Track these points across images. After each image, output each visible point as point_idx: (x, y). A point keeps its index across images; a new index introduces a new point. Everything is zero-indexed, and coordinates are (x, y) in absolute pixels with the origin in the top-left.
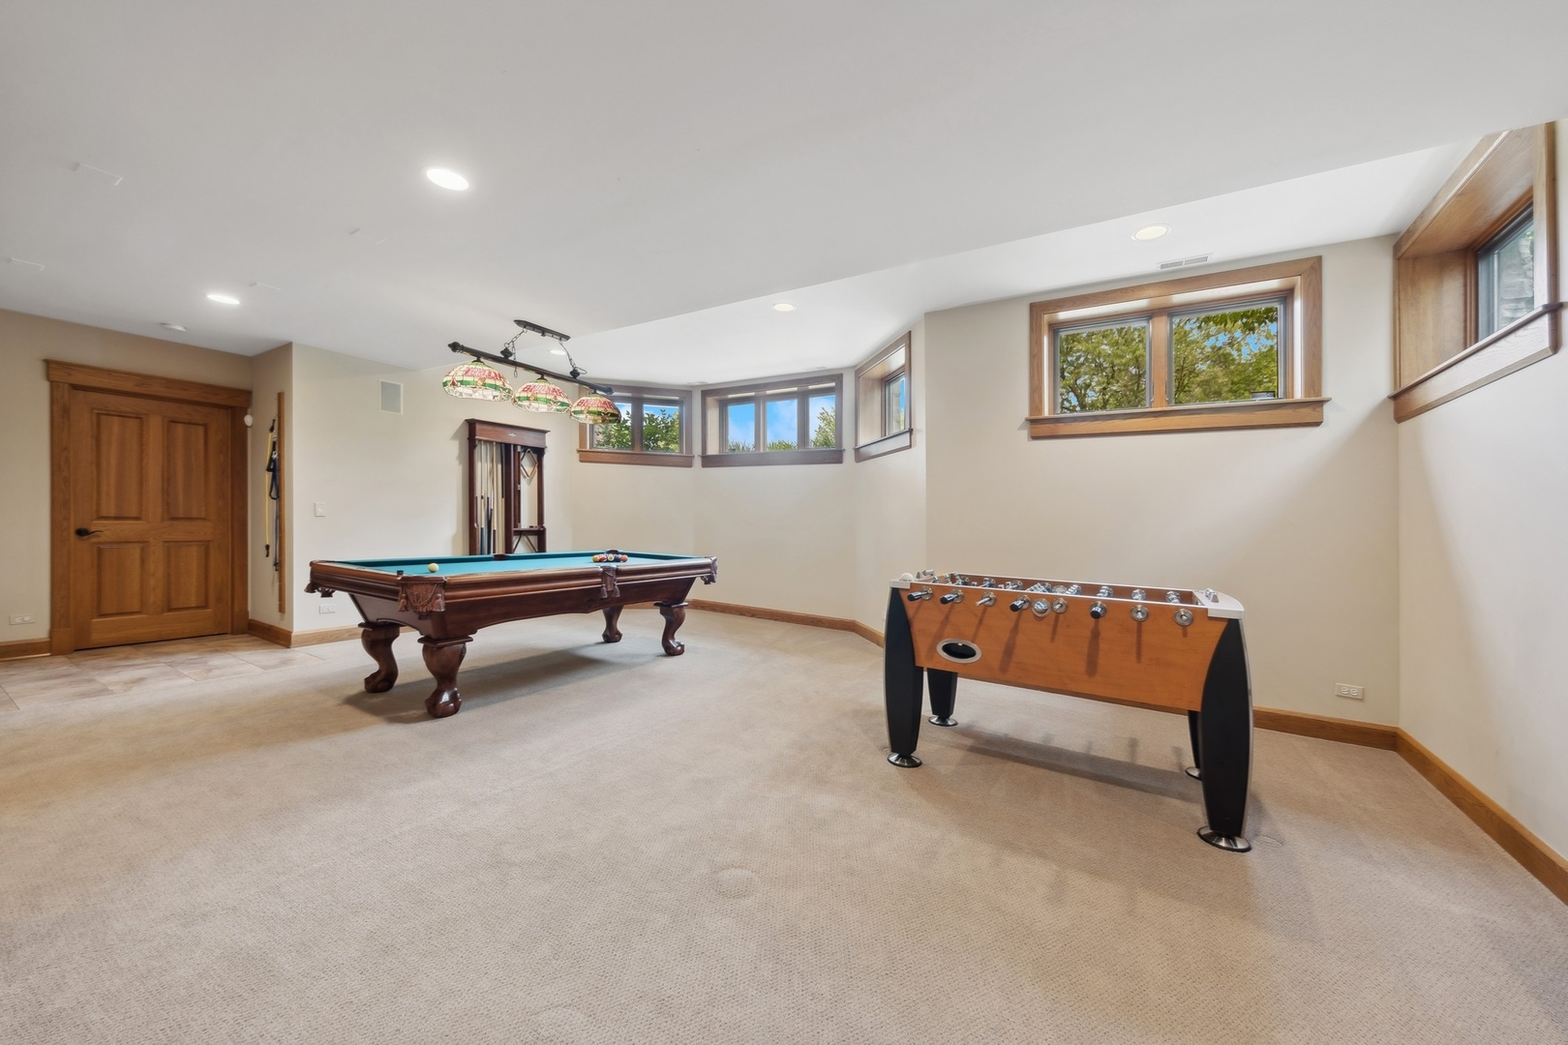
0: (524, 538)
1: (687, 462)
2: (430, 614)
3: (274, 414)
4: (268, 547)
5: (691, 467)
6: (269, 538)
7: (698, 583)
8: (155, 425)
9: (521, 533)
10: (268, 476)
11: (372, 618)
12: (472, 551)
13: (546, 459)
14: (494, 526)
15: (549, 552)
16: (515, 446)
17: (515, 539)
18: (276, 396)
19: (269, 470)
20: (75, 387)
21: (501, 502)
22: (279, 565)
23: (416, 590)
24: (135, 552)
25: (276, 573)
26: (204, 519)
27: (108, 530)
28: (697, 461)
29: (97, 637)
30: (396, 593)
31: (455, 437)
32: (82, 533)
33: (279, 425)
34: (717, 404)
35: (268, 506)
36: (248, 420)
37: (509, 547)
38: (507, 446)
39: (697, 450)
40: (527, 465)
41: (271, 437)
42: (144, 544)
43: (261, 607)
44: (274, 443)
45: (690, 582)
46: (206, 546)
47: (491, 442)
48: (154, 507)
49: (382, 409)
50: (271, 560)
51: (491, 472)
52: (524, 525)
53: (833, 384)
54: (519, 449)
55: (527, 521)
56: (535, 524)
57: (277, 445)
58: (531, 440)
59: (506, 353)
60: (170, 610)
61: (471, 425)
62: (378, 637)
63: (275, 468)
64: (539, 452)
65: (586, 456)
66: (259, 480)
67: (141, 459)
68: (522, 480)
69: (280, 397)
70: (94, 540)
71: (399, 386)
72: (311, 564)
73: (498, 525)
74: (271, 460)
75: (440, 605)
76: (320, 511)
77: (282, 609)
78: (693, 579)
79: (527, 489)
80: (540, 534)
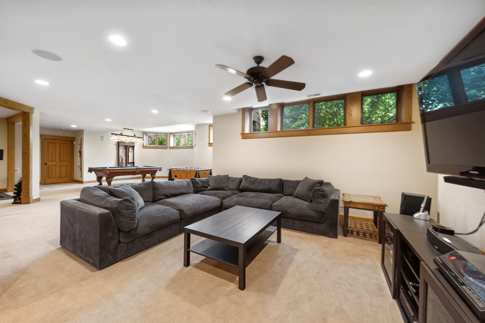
0: (130, 164)
1: (166, 148)
2: (107, 174)
3: (80, 142)
4: (79, 166)
5: (167, 149)
6: (79, 164)
7: (158, 171)
8: (58, 145)
9: (129, 163)
10: (79, 153)
11: (98, 176)
12: (118, 166)
13: (135, 148)
14: (123, 162)
15: (135, 166)
16: (128, 146)
17: (128, 164)
18: (80, 139)
19: (79, 152)
20: (45, 139)
21: (125, 157)
22: (81, 169)
23: (105, 170)
24: (54, 167)
25: (80, 171)
26: (66, 161)
27: (49, 163)
28: (168, 148)
29: (48, 182)
30: (101, 171)
31: (115, 145)
32: (45, 164)
33: (81, 144)
34: (173, 136)
35: (79, 158)
36: (75, 143)
37: (126, 165)
38: (126, 146)
39: (168, 146)
40: (131, 150)
41: (80, 146)
42: (56, 166)
43: (77, 177)
44: (80, 148)
45: (156, 171)
46: (66, 166)
47: (122, 145)
48: (58, 160)
49: (101, 140)
50: (79, 168)
51: (123, 151)
52: (130, 161)
53: (192, 133)
54: (129, 146)
55: (130, 160)
56: (132, 161)
57: (81, 148)
58: (132, 145)
59: (121, 134)
60: (60, 178)
61: (118, 142)
62: (99, 179)
63: (80, 152)
64: (133, 147)
65: (144, 147)
66: (77, 154)
67: (55, 151)
68: (130, 153)
69: (81, 139)
70: (47, 165)
71: (103, 136)
72: (89, 168)
73: (124, 161)
74: (80, 151)
75: (108, 172)
76: (89, 159)
77: (81, 177)
78: (157, 170)
79: (131, 155)
80: (133, 163)
